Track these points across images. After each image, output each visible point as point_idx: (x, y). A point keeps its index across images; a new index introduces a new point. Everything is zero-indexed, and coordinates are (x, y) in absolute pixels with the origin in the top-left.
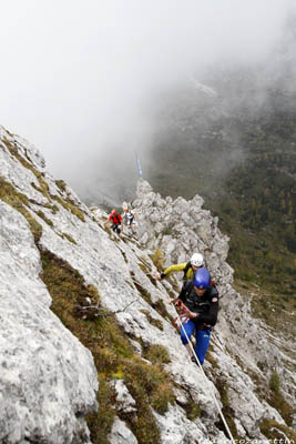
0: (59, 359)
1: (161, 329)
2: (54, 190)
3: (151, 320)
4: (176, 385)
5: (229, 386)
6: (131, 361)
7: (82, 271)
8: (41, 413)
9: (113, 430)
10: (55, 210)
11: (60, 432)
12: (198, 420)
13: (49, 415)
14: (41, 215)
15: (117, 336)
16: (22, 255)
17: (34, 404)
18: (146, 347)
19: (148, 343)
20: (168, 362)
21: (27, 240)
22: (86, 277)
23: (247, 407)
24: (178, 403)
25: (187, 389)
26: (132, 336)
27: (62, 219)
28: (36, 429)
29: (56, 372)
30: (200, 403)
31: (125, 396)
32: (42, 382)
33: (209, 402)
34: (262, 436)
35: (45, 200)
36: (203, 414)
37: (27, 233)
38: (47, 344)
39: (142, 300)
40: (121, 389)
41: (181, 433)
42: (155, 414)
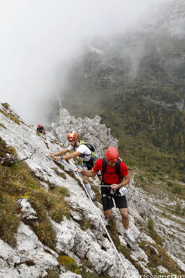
1: (65, 178)
3: (58, 173)
4: (71, 208)
5: (117, 219)
6: (37, 191)
9: (19, 231)
12: (89, 230)
15: (28, 177)
18: (52, 187)
19: (54, 184)
20: (68, 196)
22: (7, 143)
24: (74, 220)
25: (81, 211)
30: (90, 220)
31: (27, 208)
33: (96, 219)
34: (140, 249)
36: (93, 227)
41: (72, 234)
42: (53, 222)
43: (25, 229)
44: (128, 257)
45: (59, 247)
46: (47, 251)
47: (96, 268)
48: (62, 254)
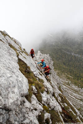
0: (17, 80)
1: (42, 76)
2: (23, 50)
3: (40, 74)
4: (45, 87)
6: (36, 82)
7: (27, 64)
8: (7, 98)
9: (32, 97)
10: (22, 53)
11: (15, 104)
12: (49, 94)
13: (11, 98)
14: (19, 53)
15: (34, 77)
16: (14, 58)
17: (5, 95)
18: (39, 79)
20: (43, 82)
21: (15, 55)
22: (28, 65)
23: (57, 91)
24: (45, 91)
26: (37, 77)
27: (24, 54)
28: (5, 104)
29: (15, 84)
32: (9, 87)
34: (59, 97)
35: (21, 51)
37: (15, 54)
38: (14, 76)
39: (38, 70)
40: (34, 88)
41: (46, 97)
42: (41, 93)
43: (34, 96)
44: (57, 101)
45: (43, 102)
46: (40, 104)
47: (52, 108)
48: (44, 105)
